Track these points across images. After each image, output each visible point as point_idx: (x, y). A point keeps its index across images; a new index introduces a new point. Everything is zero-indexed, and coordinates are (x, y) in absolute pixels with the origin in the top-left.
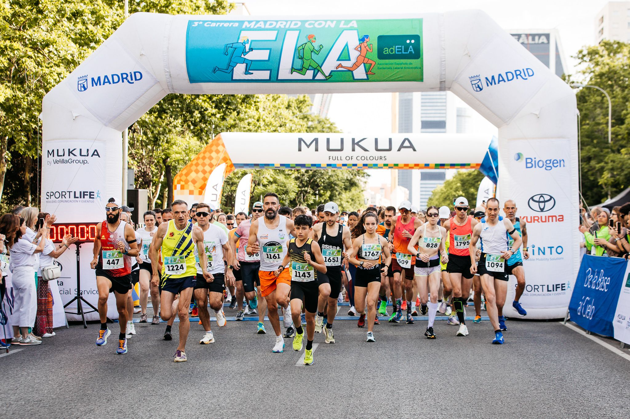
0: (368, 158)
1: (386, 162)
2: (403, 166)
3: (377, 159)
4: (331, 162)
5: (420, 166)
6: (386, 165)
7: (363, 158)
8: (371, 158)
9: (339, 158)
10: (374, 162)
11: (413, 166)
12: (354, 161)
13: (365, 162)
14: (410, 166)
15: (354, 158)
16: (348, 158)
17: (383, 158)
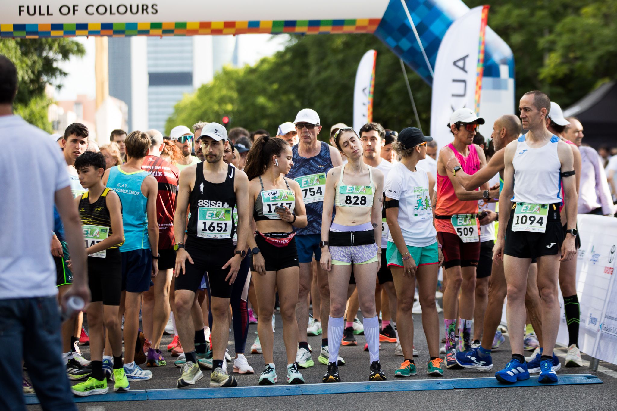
0: (114, 10)
1: (156, 19)
2: (197, 27)
3: (134, 10)
4: (25, 19)
5: (237, 26)
6: (156, 26)
7: (102, 10)
8: (122, 10)
9: (44, 11)
10: (129, 18)
11: (221, 26)
12: (81, 17)
13: (107, 19)
14: (213, 27)
15: (81, 9)
16: (65, 10)
17: (150, 10)
